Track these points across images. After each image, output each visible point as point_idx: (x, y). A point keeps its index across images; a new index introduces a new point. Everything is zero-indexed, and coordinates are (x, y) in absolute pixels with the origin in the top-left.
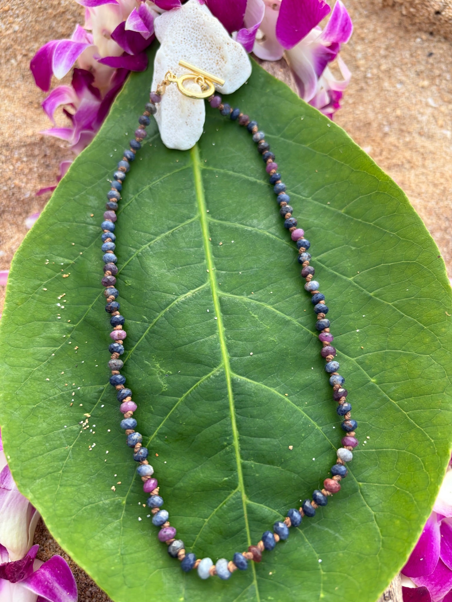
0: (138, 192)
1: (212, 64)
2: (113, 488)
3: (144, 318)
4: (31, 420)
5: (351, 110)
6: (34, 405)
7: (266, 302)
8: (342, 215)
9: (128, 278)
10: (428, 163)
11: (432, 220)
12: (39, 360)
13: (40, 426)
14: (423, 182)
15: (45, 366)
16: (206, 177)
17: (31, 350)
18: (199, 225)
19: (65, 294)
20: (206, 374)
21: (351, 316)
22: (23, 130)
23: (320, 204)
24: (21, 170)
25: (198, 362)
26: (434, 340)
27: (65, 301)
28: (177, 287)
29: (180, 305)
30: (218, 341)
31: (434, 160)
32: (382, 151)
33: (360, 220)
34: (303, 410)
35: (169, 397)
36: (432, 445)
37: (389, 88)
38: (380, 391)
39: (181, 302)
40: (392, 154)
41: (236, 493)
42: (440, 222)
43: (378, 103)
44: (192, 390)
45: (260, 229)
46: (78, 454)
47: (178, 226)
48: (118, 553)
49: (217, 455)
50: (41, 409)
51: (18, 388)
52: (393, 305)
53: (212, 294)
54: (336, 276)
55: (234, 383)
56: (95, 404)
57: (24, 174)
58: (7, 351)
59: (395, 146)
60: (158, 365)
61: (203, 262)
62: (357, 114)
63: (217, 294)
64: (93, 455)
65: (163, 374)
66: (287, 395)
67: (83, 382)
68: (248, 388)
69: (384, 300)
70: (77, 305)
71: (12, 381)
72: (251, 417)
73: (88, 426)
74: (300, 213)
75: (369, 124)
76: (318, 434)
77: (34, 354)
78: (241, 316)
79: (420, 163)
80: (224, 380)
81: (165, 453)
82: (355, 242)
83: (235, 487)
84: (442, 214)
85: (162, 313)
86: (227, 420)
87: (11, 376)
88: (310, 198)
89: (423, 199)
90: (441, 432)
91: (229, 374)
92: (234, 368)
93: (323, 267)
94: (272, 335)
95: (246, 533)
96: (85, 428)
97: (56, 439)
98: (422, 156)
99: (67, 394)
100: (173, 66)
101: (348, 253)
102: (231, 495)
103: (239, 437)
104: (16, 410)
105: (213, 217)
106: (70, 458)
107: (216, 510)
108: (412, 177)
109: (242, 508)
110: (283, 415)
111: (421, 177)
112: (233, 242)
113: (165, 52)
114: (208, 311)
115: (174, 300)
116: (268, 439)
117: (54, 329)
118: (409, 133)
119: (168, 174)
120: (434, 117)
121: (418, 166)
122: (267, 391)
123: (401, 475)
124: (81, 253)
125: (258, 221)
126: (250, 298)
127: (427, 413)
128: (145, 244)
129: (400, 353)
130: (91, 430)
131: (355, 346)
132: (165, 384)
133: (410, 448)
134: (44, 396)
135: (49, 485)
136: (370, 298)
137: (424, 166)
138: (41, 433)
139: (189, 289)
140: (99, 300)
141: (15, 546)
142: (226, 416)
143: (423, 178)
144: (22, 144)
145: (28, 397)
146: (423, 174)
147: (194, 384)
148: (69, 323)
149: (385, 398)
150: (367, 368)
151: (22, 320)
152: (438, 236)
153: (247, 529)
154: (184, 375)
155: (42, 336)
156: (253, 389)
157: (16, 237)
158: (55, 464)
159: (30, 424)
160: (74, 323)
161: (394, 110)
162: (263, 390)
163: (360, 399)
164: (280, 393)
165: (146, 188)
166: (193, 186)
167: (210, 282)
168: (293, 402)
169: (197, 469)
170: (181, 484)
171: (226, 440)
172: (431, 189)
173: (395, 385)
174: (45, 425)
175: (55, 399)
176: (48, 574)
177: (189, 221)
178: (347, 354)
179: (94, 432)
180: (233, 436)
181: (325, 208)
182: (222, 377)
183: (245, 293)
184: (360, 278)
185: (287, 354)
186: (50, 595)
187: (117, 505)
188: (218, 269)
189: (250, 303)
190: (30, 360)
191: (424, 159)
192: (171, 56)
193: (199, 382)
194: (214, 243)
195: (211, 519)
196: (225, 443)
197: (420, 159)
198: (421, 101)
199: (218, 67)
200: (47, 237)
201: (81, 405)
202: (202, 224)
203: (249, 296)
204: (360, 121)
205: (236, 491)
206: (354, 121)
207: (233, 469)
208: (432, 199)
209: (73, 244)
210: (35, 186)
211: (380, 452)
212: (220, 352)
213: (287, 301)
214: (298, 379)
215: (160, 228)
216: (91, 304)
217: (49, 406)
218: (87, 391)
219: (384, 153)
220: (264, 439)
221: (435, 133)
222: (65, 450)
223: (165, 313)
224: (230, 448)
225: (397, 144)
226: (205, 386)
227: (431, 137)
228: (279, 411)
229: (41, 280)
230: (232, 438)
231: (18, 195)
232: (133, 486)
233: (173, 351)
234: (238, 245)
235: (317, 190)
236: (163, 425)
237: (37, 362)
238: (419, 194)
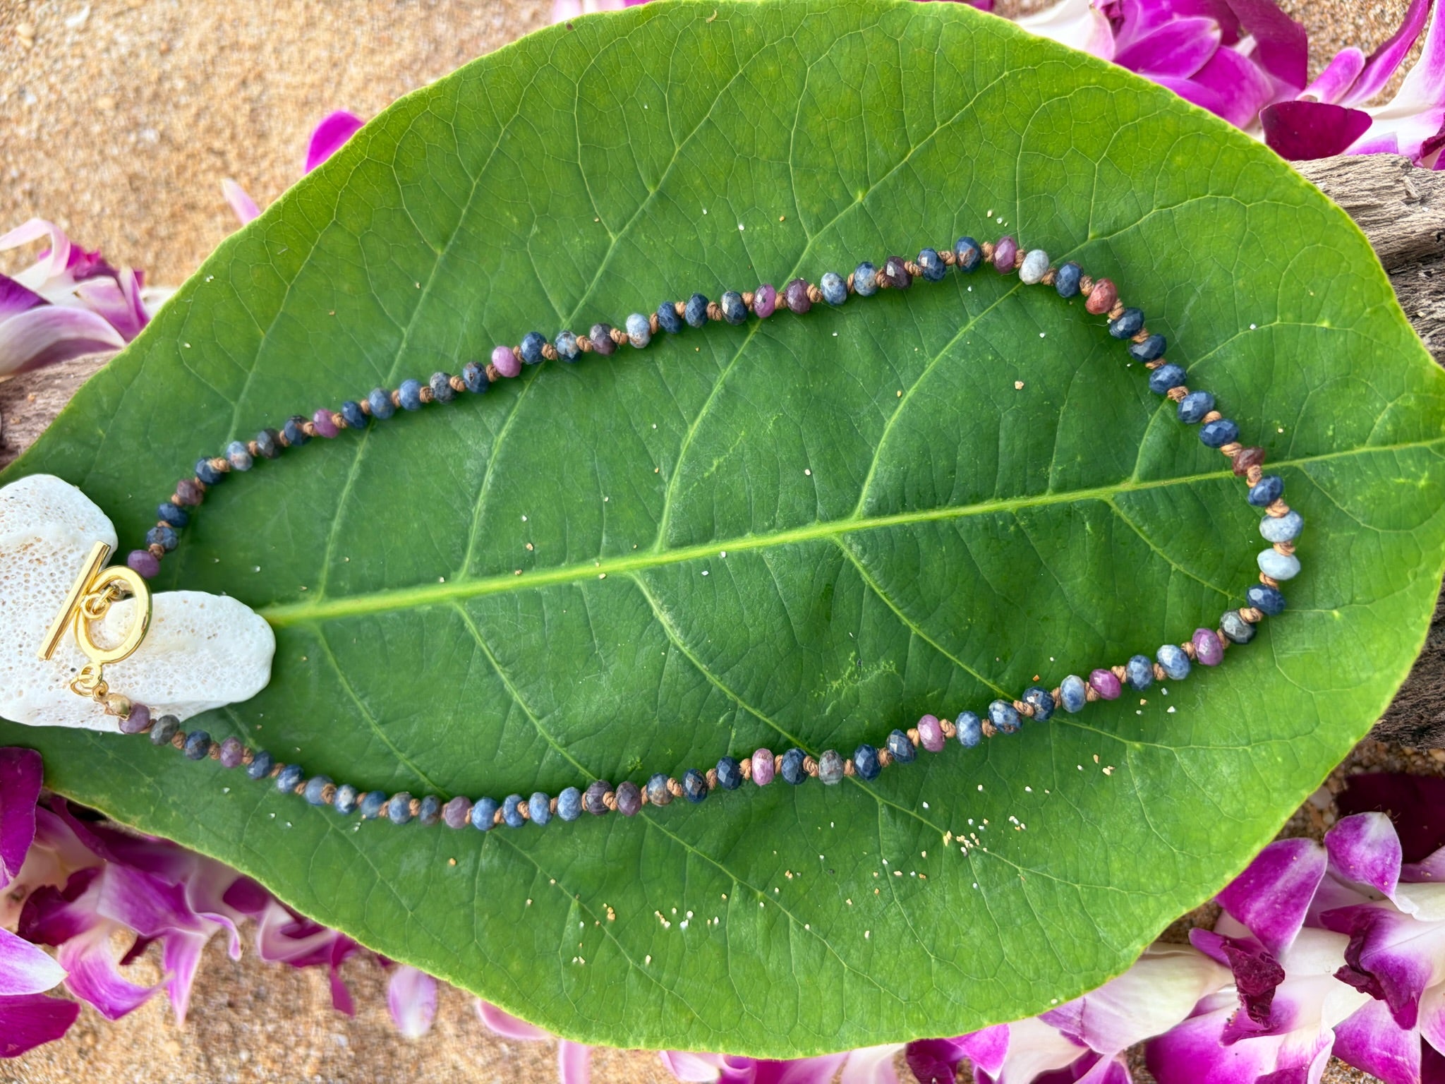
0: (390, 753)
1: (40, 574)
2: (1107, 771)
3: (725, 721)
4: (966, 962)
5: (89, 224)
6: (929, 958)
7: (680, 440)
8: (449, 253)
9: (622, 764)
10: (248, 37)
11: (402, 39)
12: (822, 959)
13: (977, 942)
14: (302, 51)
15: (835, 944)
16: (348, 587)
17: (801, 978)
18: (480, 601)
19: (657, 913)
20: (858, 573)
21: (706, 242)
22: (164, 1069)
23: (419, 307)
24: (274, 1061)
25: (829, 593)
26: (772, 53)
27: (674, 911)
28: (648, 648)
29: (694, 638)
30: (778, 549)
31: (238, 22)
32: (210, 150)
33: (464, 211)
34: (934, 356)
35: (910, 655)
36: (1016, 74)
37: (35, 125)
38: (885, 184)
39: (686, 636)
40: (220, 123)
41: (1117, 504)
42: (410, 19)
43: (74, 155)
44: (895, 605)
45: (490, 453)
46: (1036, 852)
47: (482, 651)
48: (1245, 751)
49: (1037, 546)
50: (938, 943)
51: (892, 999)
52: (681, 141)
53: (662, 565)
54: (607, 274)
55: (878, 510)
56: (921, 823)
57: (286, 1055)
58: (808, 1033)
59: (198, 115)
60: (835, 685)
61: (578, 588)
62: (103, 209)
63: (661, 552)
64: (1036, 819)
65: (858, 671)
66: (899, 393)
67: (869, 854)
68: (889, 479)
69: (667, 164)
70: (684, 881)
71: (879, 1015)
72: (953, 472)
73: (973, 836)
74: (444, 356)
75: (132, 178)
76: (986, 325)
77: (809, 972)
78: (717, 497)
79: (247, 56)
80: (871, 533)
81: (1033, 659)
82: (520, 224)
83: (1105, 506)
84: (389, 12)
85: (713, 679)
86: (961, 526)
87: (866, 1018)
88: (403, 329)
89: (348, 56)
90: (988, 54)
91: (856, 522)
92: (841, 513)
93: (587, 304)
94: (762, 426)
95: (1199, 483)
96: (977, 841)
97: (1004, 904)
98: (227, 52)
99: (898, 888)
100: (49, 676)
101: (546, 242)
102: (1122, 514)
103: (997, 498)
104: (944, 998)
105: (457, 567)
106: (1045, 870)
107: (1153, 548)
108: (287, 78)
109: (1148, 491)
110: (947, 401)
111: (285, 58)
112: (524, 519)
113: (9, 697)
114: (705, 573)
115: (681, 653)
116: (1002, 434)
117: (744, 931)
118: (160, 80)
119: (342, 680)
120: (119, 14)
121: (256, 64)
122: (893, 435)
123: (1077, 147)
124: (553, 882)
125: (469, 458)
126: (671, 475)
127: (943, 82)
128: (534, 727)
129: (797, 131)
130: (981, 828)
131: (778, 236)
132: (878, 667)
133: (1018, 123)
134: (906, 939)
135: (1110, 908)
136: (661, 195)
137: (257, 48)
138: (994, 937)
139: (650, 618)
140: (675, 830)
141: (1196, 982)
142: (953, 527)
143: (291, 52)
144: (203, 1065)
145: (912, 974)
146: (277, 51)
147: (881, 600)
148: (728, 896)
149: (901, 171)
150: (831, 209)
151: (728, 1007)
152: (444, 26)
153: (1192, 479)
154: (858, 624)
155: (763, 957)
156: (891, 467)
157: (455, 1057)
158: (1061, 900)
159: (974, 963)
160: (730, 886)
161: (99, 113)
162: (891, 446)
163: (902, 229)
164: (896, 407)
165: (380, 733)
166: (371, 618)
167: (632, 570)
168: (916, 380)
169: (1065, 589)
170: (1099, 624)
171: (1005, 527)
172: (321, 34)
173: (873, 148)
174: (974, 932)
175: (912, 914)
176: (1259, 905)
177: (470, 625)
178: (798, 255)
179: (985, 822)
180: (996, 512)
181: (429, 294)
182: (867, 540)
183: (657, 489)
184: (611, 217)
185: (805, 391)
186: (1303, 895)
187: (1143, 761)
188: (597, 553)
189: (683, 476)
190: (824, 980)
191: (236, 46)
192: (21, 682)
193: (877, 590)
194: (528, 564)
195: (1172, 558)
196: (1012, 528)
197: (235, 56)
198: (74, 44)
199: (49, 560)
200: (515, 966)
201: (924, 854)
202: (478, 594)
203: (666, 479)
204: (123, 201)
205: (1113, 505)
206: (122, 217)
207: (1069, 512)
208: (347, 33)
209: (529, 902)
210: (318, 1024)
211: (1023, 189)
212: (806, 543)
213: (676, 391)
214: (861, 368)
215: (490, 694)
216: (683, 847)
217: (929, 927)
218: (892, 844)
219: (217, 145)
220: (1002, 443)
221: (164, 14)
222: (1029, 883)
223: (713, 672)
224: (1022, 519)
225: (193, 110)
226: (887, 576)
227: (175, 27)
228: (938, 411)
229: (626, 971)
230: (1001, 513)
231: (343, 1065)
232: (1102, 729)
233: (805, 652)
234: (534, 506)
235: (383, 314)
236: (971, 666)
237: (828, 963)
238: (335, 65)
